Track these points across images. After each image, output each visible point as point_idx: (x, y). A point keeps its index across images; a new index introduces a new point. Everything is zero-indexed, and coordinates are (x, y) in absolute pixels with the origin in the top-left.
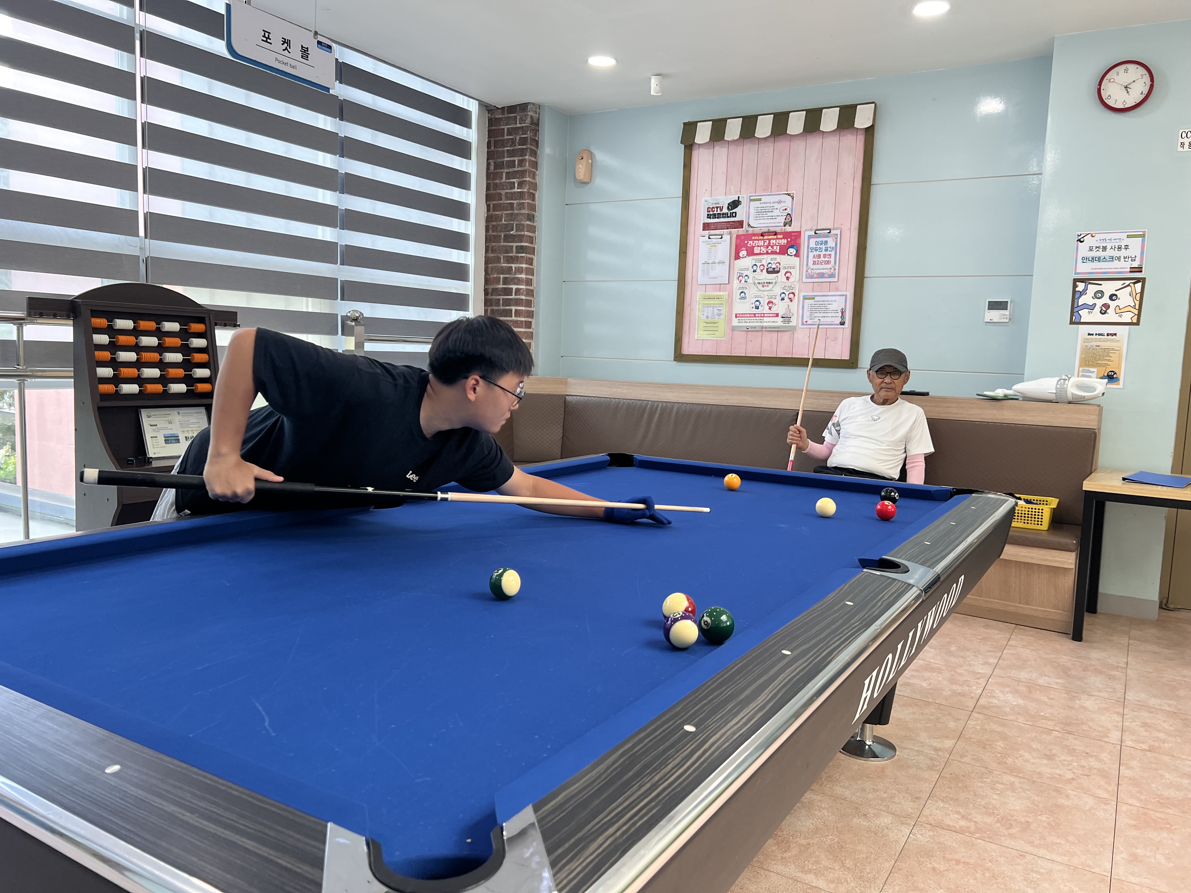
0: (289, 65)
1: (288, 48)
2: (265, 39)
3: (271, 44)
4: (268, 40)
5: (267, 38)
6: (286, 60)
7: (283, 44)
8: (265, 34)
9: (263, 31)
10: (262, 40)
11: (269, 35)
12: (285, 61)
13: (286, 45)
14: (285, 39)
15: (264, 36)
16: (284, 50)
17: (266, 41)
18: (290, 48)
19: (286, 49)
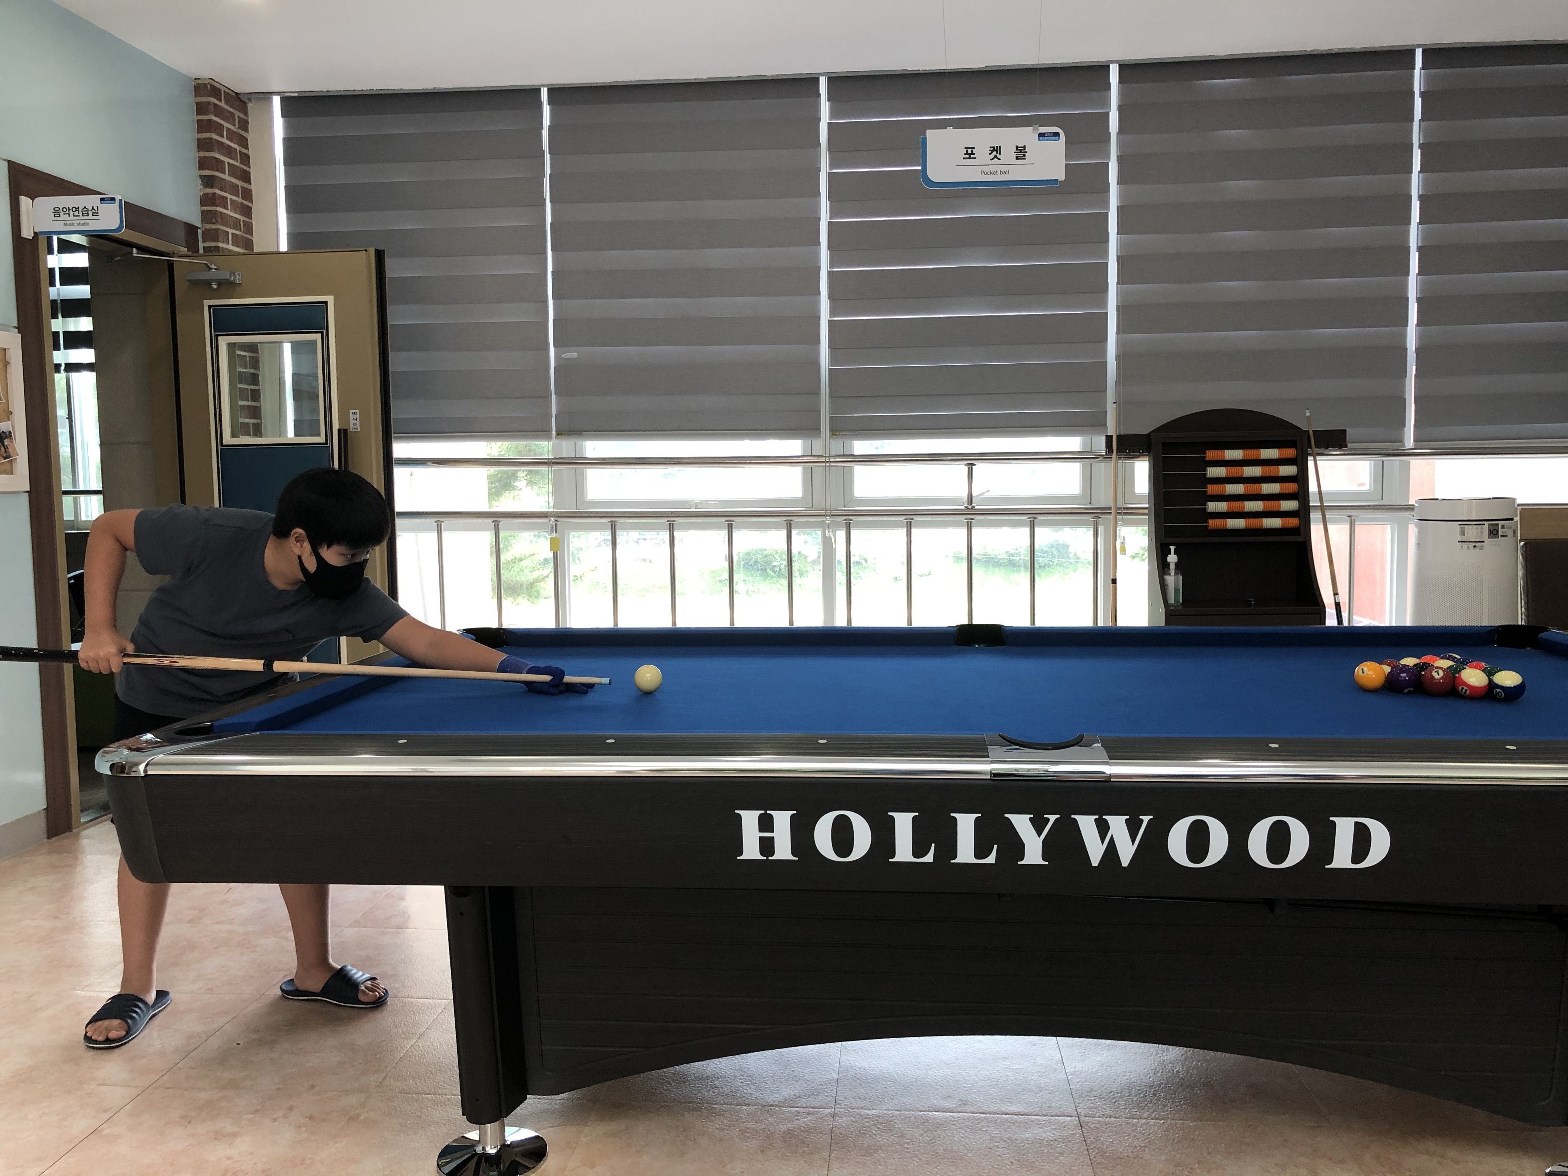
0: (999, 173)
1: (998, 155)
2: (968, 156)
3: (975, 158)
4: (972, 156)
5: (970, 155)
6: (998, 168)
7: (990, 154)
8: (967, 151)
9: (965, 148)
10: (964, 158)
11: (972, 151)
12: (993, 171)
13: (995, 153)
14: (994, 147)
15: (967, 153)
16: (991, 159)
17: (970, 158)
18: (1000, 154)
19: (996, 156)
